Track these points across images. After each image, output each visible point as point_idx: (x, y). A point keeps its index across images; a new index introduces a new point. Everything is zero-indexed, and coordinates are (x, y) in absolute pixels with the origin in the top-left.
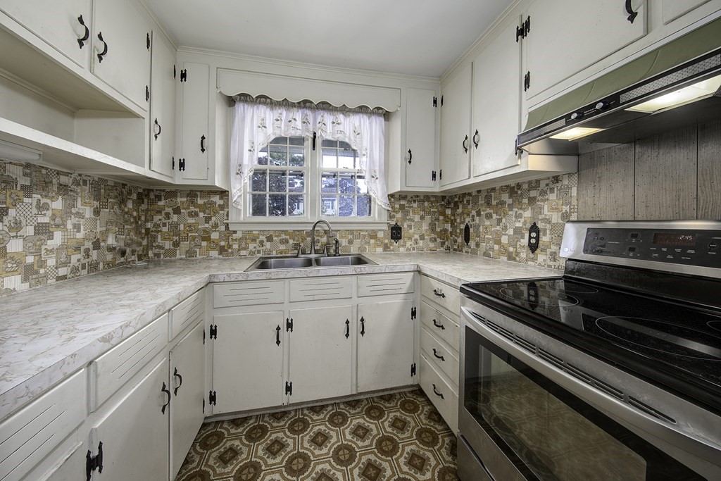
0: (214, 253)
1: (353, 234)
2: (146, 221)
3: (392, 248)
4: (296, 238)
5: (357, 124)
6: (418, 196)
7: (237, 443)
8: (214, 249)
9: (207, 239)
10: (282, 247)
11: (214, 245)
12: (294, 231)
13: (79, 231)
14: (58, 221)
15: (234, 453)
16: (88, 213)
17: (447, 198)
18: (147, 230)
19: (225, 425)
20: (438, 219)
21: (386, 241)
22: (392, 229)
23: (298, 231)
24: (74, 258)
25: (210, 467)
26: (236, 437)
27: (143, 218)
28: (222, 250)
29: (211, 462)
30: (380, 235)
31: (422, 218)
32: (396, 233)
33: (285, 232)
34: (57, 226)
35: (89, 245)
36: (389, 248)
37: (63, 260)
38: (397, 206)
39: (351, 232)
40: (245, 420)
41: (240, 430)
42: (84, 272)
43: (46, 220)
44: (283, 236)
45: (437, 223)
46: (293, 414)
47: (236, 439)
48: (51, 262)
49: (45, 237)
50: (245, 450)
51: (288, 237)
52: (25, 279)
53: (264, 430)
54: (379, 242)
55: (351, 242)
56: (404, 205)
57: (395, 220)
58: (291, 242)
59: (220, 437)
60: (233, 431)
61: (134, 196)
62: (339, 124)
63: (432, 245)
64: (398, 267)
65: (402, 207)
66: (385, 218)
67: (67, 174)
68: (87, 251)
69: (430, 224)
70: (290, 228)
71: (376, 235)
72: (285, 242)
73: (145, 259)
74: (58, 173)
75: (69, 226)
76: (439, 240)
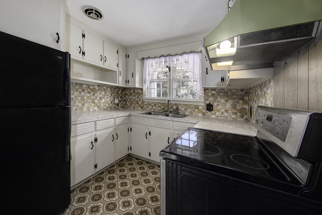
0: (140, 108)
1: (187, 106)
2: (124, 97)
3: (207, 114)
4: (164, 106)
5: (187, 59)
6: (223, 89)
7: (134, 163)
8: (139, 107)
9: (138, 103)
10: (159, 109)
11: (140, 106)
12: (163, 103)
13: (107, 99)
14: (103, 96)
15: (132, 164)
16: (109, 95)
17: (245, 90)
18: (125, 100)
19: (134, 158)
20: (238, 102)
21: (204, 111)
22: (207, 105)
23: (165, 103)
24: (107, 105)
25: (126, 164)
26: (135, 162)
27: (123, 96)
28: (142, 108)
29: (127, 163)
30: (201, 108)
31: (226, 101)
32: (210, 107)
33: (160, 103)
34: (103, 98)
35: (110, 102)
36: (205, 114)
37: (104, 105)
38: (210, 94)
39: (186, 105)
40: (139, 159)
41: (137, 161)
42: (109, 109)
43: (101, 96)
44: (159, 105)
45: (237, 104)
46: (152, 164)
47: (134, 162)
48: (102, 105)
49: (101, 100)
50: (135, 165)
51: (161, 105)
52: (98, 108)
53: (142, 164)
54: (200, 111)
55: (186, 109)
56: (214, 94)
57: (209, 101)
58: (162, 107)
59: (132, 160)
60: (135, 160)
61: (121, 90)
62: (178, 60)
63: (234, 116)
64: (190, 121)
65: (213, 95)
66: (202, 100)
67: (105, 86)
68: (109, 104)
69: (232, 105)
70: (162, 102)
71: (199, 108)
72: (160, 107)
73: (124, 108)
74: (103, 86)
75: (106, 98)
76: (239, 114)
